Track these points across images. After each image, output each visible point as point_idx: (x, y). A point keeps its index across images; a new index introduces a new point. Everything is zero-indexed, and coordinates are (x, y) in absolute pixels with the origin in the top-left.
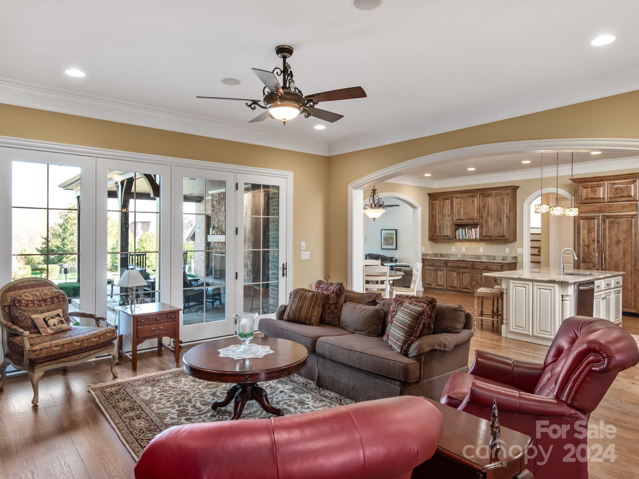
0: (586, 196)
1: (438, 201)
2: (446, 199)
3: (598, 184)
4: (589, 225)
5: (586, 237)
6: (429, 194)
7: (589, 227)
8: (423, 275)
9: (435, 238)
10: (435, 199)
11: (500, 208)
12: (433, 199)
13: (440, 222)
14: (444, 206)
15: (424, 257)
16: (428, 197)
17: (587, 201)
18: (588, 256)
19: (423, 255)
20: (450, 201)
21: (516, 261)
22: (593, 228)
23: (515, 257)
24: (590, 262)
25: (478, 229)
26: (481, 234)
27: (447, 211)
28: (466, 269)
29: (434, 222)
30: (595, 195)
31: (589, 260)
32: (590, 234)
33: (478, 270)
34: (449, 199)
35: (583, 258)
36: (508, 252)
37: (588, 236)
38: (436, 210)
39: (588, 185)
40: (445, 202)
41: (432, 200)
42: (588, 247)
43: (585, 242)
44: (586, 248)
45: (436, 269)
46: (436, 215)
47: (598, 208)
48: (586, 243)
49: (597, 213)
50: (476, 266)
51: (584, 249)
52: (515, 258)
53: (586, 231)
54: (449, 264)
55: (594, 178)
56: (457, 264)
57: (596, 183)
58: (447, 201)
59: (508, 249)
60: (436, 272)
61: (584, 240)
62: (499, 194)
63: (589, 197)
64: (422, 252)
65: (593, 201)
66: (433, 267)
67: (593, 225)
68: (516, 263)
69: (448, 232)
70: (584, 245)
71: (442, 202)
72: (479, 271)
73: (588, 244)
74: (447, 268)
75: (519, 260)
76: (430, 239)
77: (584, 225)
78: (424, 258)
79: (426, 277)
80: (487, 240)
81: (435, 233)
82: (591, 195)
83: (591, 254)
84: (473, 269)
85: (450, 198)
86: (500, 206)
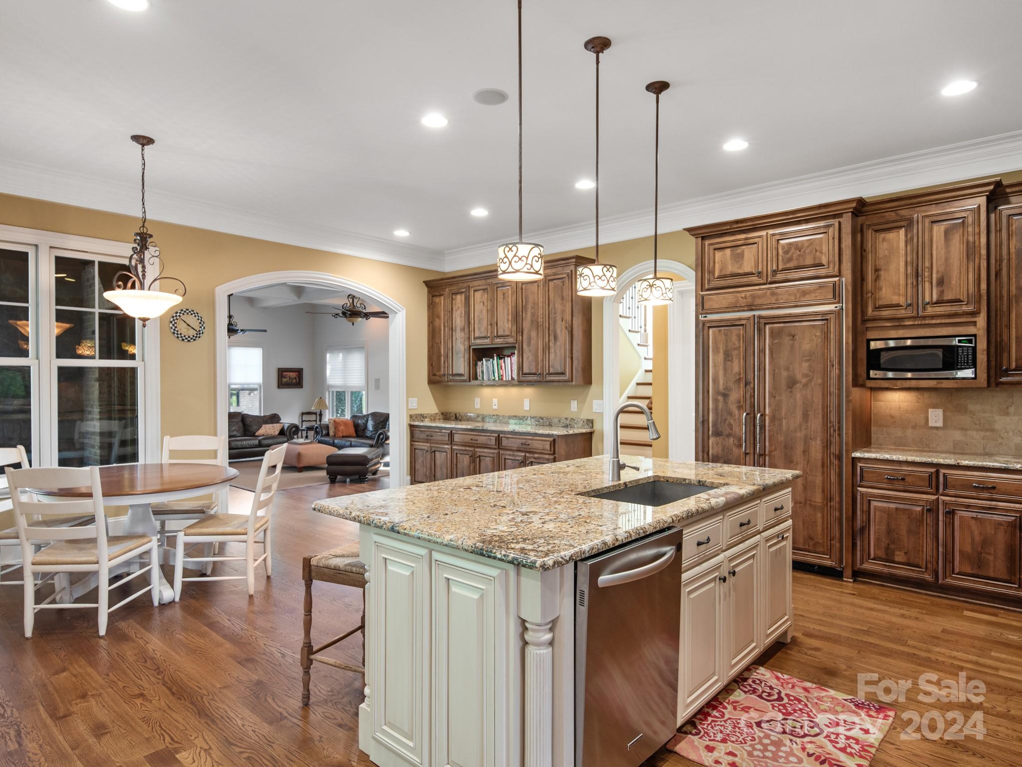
0: (721, 271)
1: (442, 297)
2: (456, 294)
3: (747, 239)
4: (727, 341)
5: (721, 373)
6: (427, 283)
7: (727, 346)
8: (411, 462)
9: (438, 378)
10: (437, 294)
11: (555, 309)
12: (435, 294)
13: (446, 343)
14: (454, 309)
15: (414, 421)
16: (425, 289)
17: (723, 283)
18: (726, 420)
19: (411, 416)
20: (463, 295)
21: (588, 430)
22: (735, 349)
23: (588, 420)
24: (729, 435)
25: (515, 358)
26: (520, 367)
27: (459, 321)
28: (486, 450)
29: (437, 343)
30: (740, 268)
31: (727, 431)
32: (729, 363)
33: (508, 453)
34: (463, 292)
35: (715, 425)
36: (576, 410)
37: (725, 370)
38: (439, 317)
39: (725, 242)
40: (456, 299)
41: (433, 296)
42: (725, 396)
43: (718, 383)
44: (720, 398)
45: (433, 449)
46: (441, 330)
47: (745, 297)
48: (721, 387)
49: (744, 311)
50: (505, 442)
51: (716, 401)
52: (590, 422)
53: (721, 356)
54: (457, 438)
55: (737, 222)
56: (470, 437)
57: (743, 236)
58: (459, 297)
59: (576, 402)
60: (433, 454)
61: (715, 381)
62: (552, 277)
63: (728, 273)
64: (408, 410)
65: (736, 281)
66: (429, 445)
67: (737, 343)
68: (591, 434)
69: (460, 365)
70: (717, 392)
71: (449, 301)
72: (510, 455)
73: (725, 389)
74: (454, 447)
75: (597, 427)
76: (431, 382)
77: (715, 342)
78: (413, 423)
79: (417, 466)
80: (530, 381)
81: (439, 370)
82: (731, 269)
83: (731, 414)
84: (499, 448)
85: (464, 290)
86: (554, 304)
